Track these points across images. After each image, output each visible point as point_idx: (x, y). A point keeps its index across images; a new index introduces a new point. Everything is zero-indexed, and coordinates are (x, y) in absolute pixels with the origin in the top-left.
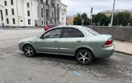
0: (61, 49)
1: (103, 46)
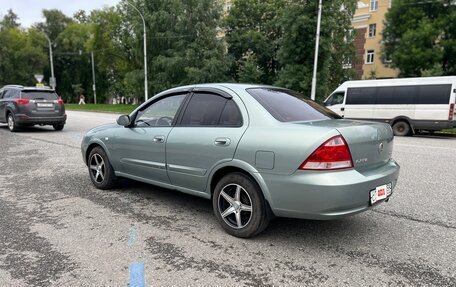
0: (172, 169)
1: (301, 168)
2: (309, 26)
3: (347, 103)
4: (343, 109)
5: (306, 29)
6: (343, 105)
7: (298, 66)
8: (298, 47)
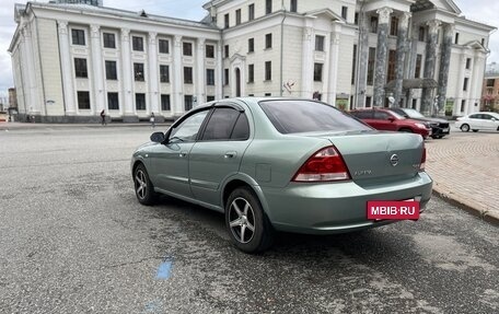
0: (193, 184)
1: (293, 180)
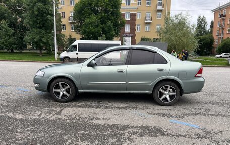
0: (129, 82)
1: (195, 76)
2: (44, 9)
3: (78, 51)
4: (77, 54)
5: (42, 11)
6: (77, 52)
7: (39, 30)
8: (38, 19)
